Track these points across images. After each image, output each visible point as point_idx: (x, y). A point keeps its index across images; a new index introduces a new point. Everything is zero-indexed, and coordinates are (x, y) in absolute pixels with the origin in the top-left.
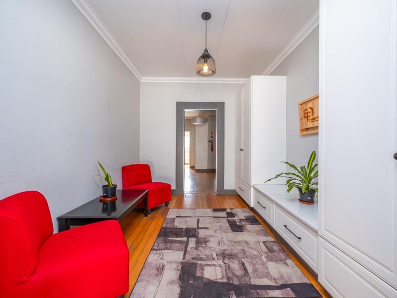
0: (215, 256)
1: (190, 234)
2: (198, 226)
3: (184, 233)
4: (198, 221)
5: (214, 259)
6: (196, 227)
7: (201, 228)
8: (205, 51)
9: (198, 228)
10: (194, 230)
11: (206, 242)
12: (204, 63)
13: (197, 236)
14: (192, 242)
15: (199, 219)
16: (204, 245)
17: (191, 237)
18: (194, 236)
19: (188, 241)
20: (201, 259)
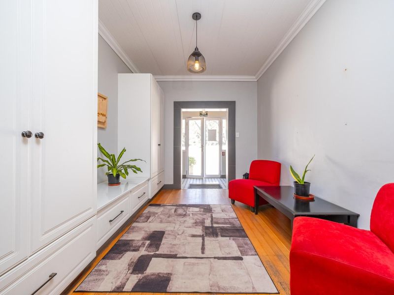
0: (191, 215)
1: (211, 230)
2: (203, 240)
3: (218, 231)
4: (203, 249)
5: (192, 214)
6: (206, 238)
7: (199, 236)
8: (195, 49)
9: (203, 237)
10: (207, 234)
11: (195, 223)
12: (196, 60)
13: (204, 228)
14: (208, 223)
15: (203, 253)
16: (198, 221)
17: (209, 227)
18: (207, 228)
19: (212, 224)
20: (200, 214)
